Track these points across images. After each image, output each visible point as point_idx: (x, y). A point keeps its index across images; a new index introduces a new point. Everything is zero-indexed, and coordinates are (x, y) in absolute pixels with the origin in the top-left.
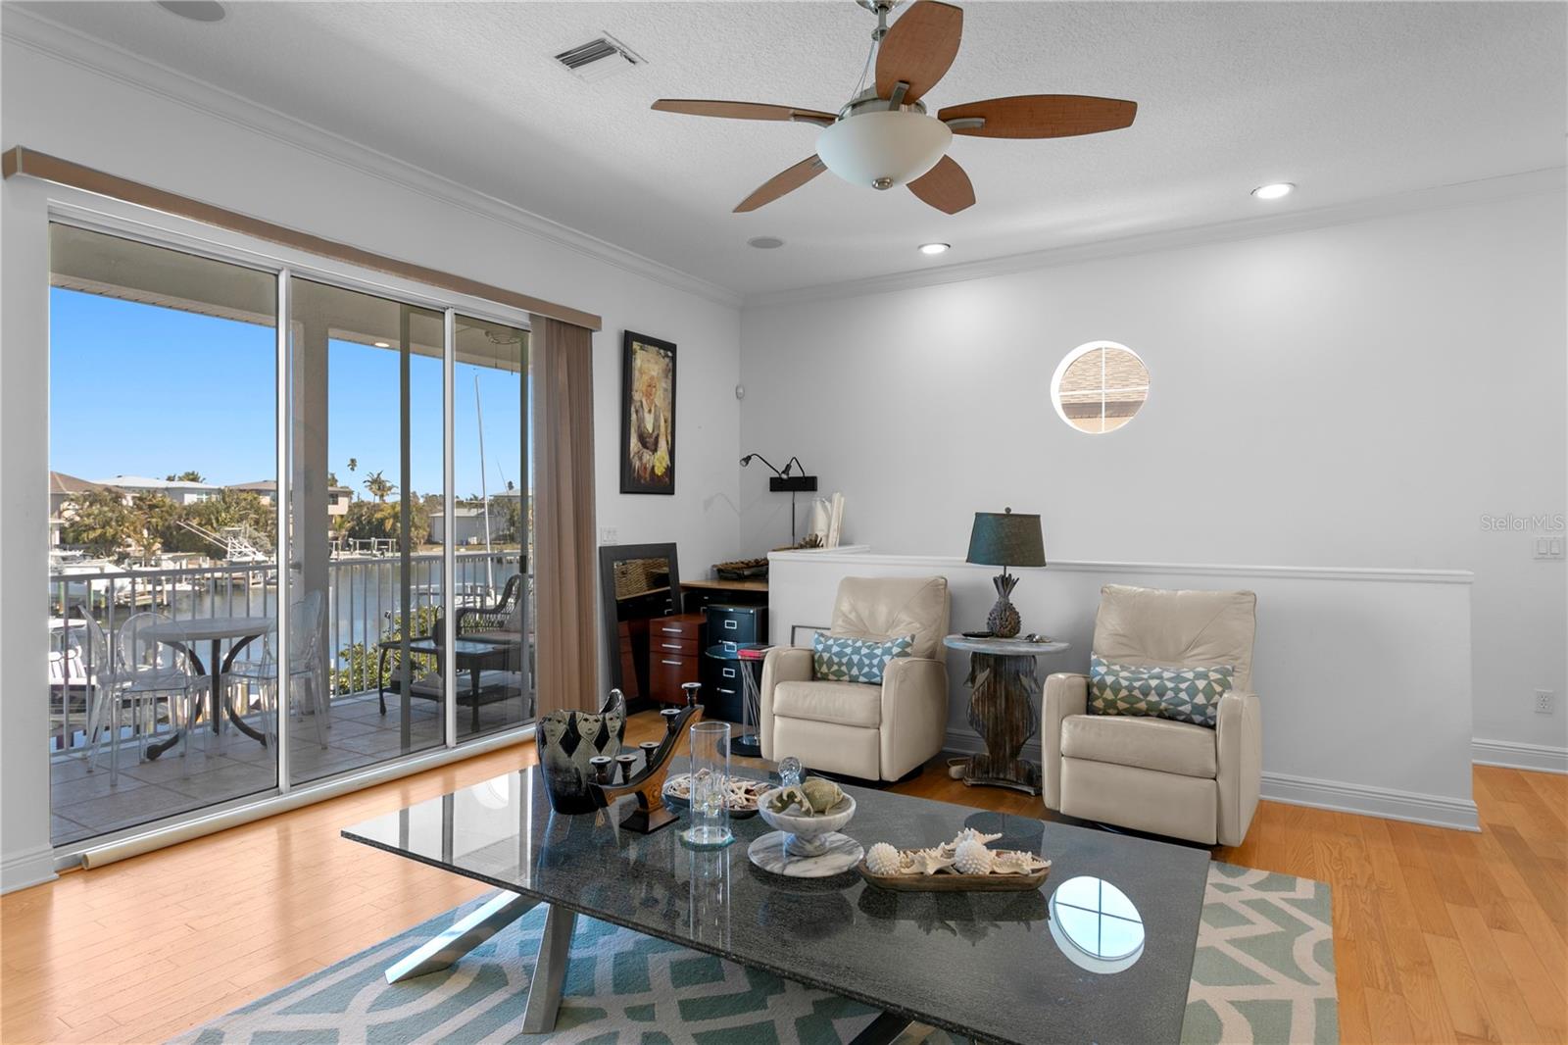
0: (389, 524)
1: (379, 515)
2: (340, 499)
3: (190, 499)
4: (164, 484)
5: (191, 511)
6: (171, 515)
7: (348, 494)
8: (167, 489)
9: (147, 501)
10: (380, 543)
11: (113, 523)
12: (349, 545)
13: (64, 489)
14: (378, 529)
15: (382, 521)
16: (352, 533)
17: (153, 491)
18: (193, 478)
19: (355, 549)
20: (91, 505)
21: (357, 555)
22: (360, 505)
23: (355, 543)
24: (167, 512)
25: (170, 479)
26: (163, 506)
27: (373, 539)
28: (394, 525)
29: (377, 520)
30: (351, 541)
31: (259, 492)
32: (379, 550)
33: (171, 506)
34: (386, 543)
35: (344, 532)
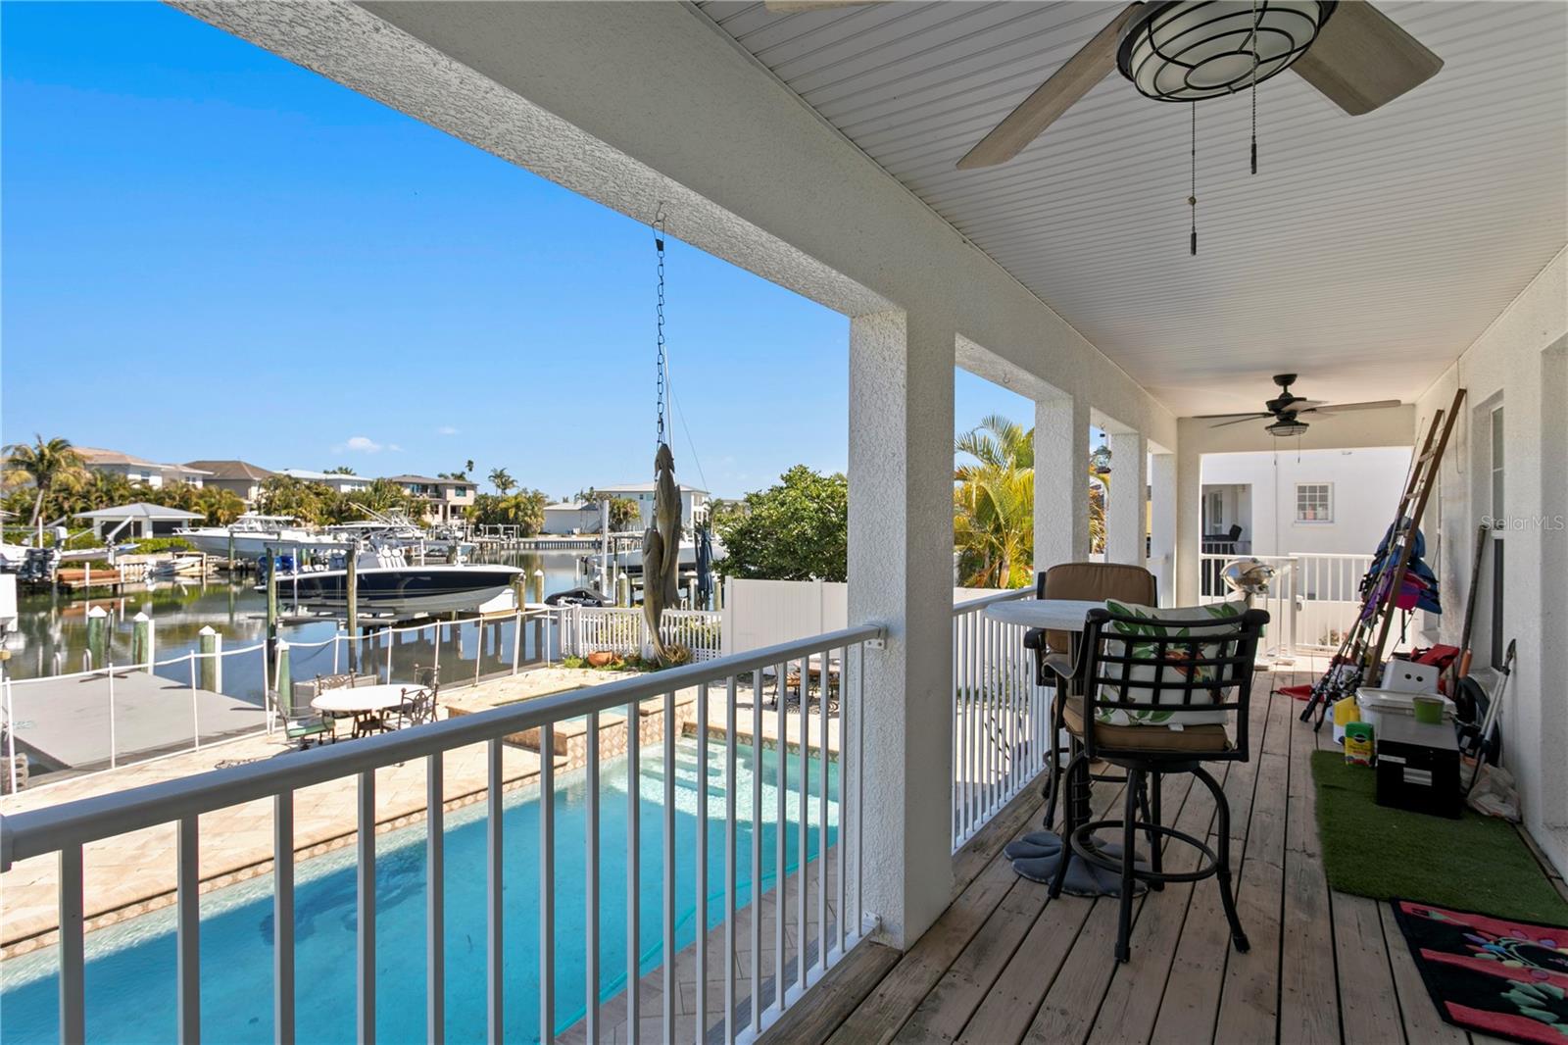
0: (511, 514)
1: (503, 505)
2: (468, 491)
3: (345, 489)
4: (324, 476)
5: (350, 497)
6: (333, 501)
7: (473, 487)
8: (327, 481)
9: (315, 488)
10: (505, 529)
11: (294, 505)
12: (480, 530)
13: (251, 476)
14: (504, 517)
15: (506, 511)
16: (479, 520)
17: (318, 482)
18: (347, 472)
19: (485, 534)
20: (276, 489)
21: (486, 538)
22: (485, 497)
23: (485, 528)
24: (330, 499)
25: (325, 472)
26: (327, 494)
27: (500, 525)
28: (516, 514)
29: (501, 510)
30: (481, 526)
31: (401, 484)
32: (505, 534)
33: (333, 493)
34: (512, 529)
35: (474, 520)
